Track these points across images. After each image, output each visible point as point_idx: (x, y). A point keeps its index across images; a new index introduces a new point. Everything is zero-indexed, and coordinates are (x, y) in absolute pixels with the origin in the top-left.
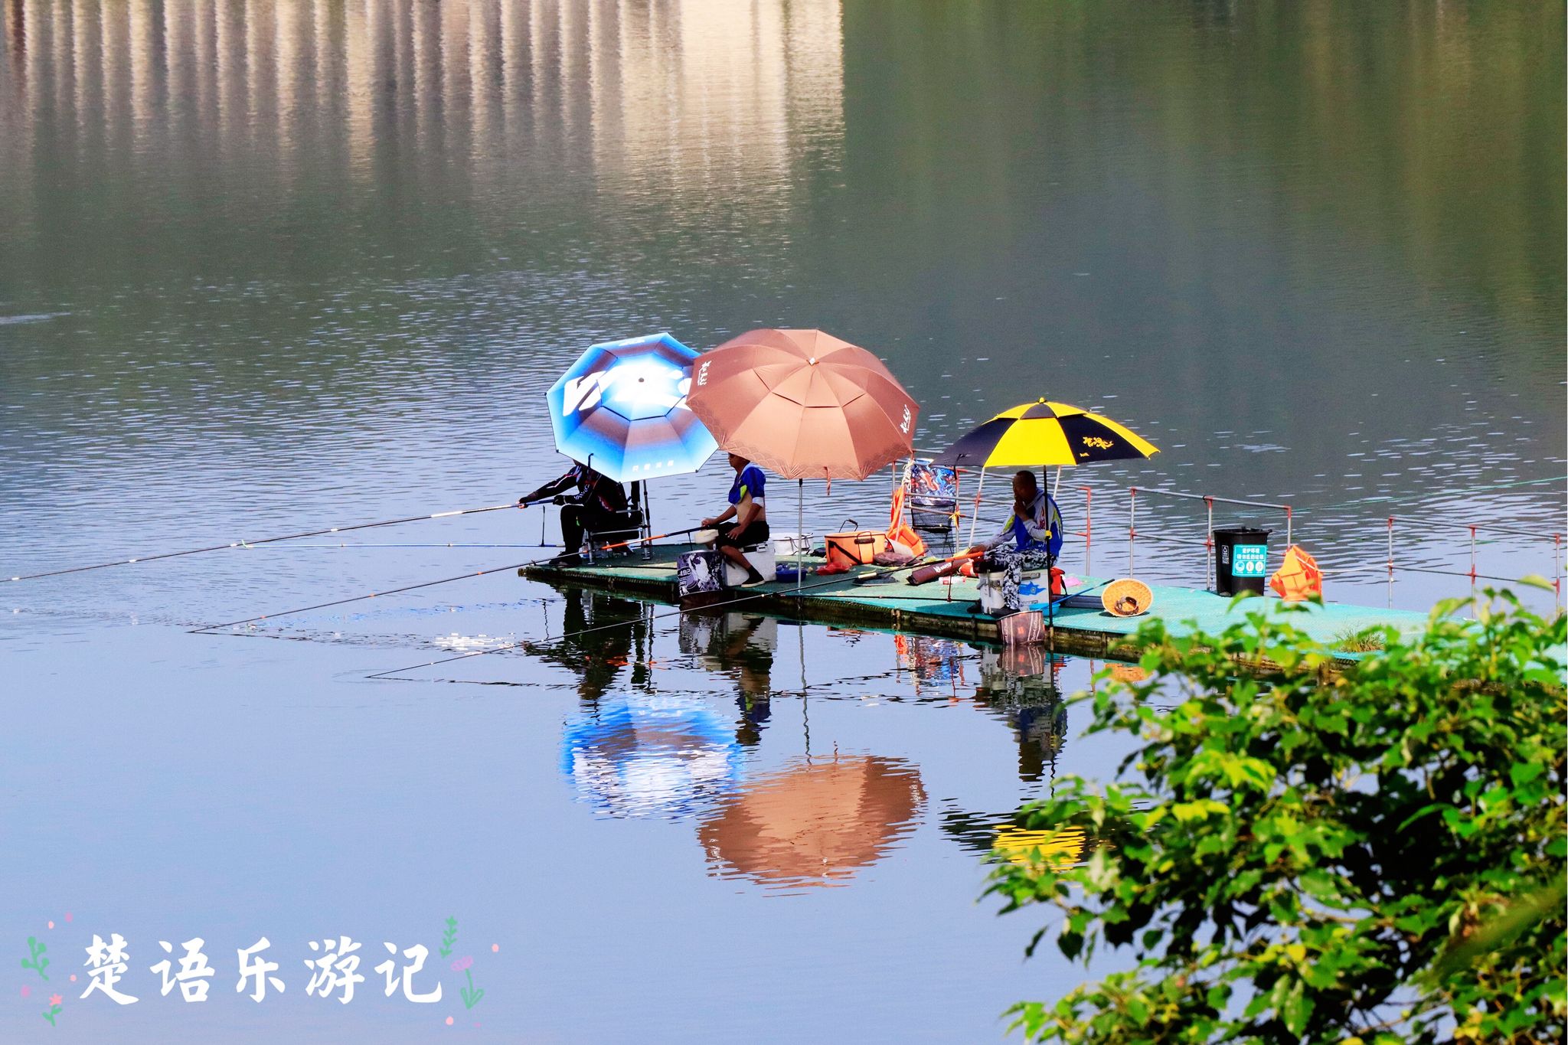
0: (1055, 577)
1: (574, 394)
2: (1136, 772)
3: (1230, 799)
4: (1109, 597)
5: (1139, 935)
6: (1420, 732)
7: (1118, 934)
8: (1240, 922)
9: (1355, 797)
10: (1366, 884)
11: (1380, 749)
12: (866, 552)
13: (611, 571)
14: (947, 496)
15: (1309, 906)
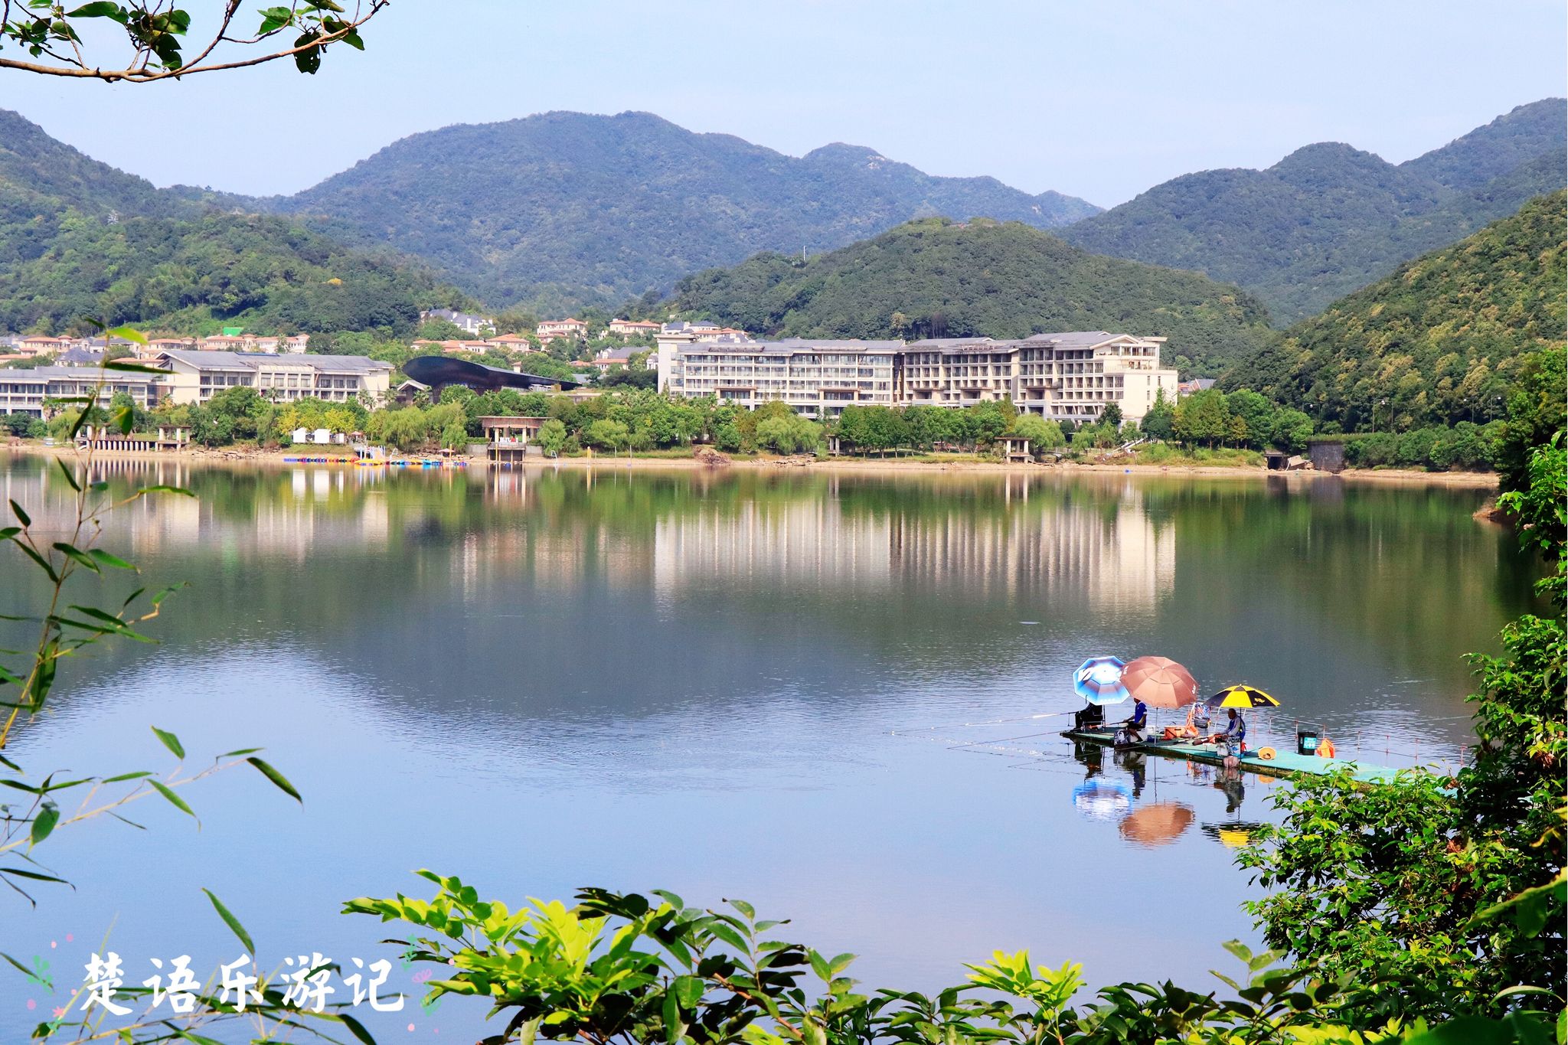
0: (1242, 745)
1: (1081, 674)
2: (1289, 823)
3: (1323, 834)
4: (1260, 753)
5: (1288, 879)
6: (1391, 815)
7: (1281, 879)
8: (1325, 878)
9: (1366, 836)
10: (1369, 866)
11: (1377, 820)
12: (1178, 733)
13: (1091, 735)
14: (1207, 715)
15: (1349, 874)
